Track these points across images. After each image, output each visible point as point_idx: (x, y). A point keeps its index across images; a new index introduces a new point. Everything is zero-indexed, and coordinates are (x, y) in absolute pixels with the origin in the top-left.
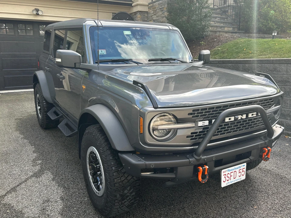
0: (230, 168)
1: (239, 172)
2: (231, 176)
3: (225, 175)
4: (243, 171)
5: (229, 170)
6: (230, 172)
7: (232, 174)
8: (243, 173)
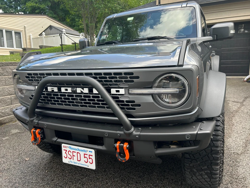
0: (72, 146)
1: (85, 157)
2: (73, 156)
3: (66, 151)
4: (90, 158)
5: (70, 148)
6: (72, 151)
7: (75, 154)
8: (90, 160)
